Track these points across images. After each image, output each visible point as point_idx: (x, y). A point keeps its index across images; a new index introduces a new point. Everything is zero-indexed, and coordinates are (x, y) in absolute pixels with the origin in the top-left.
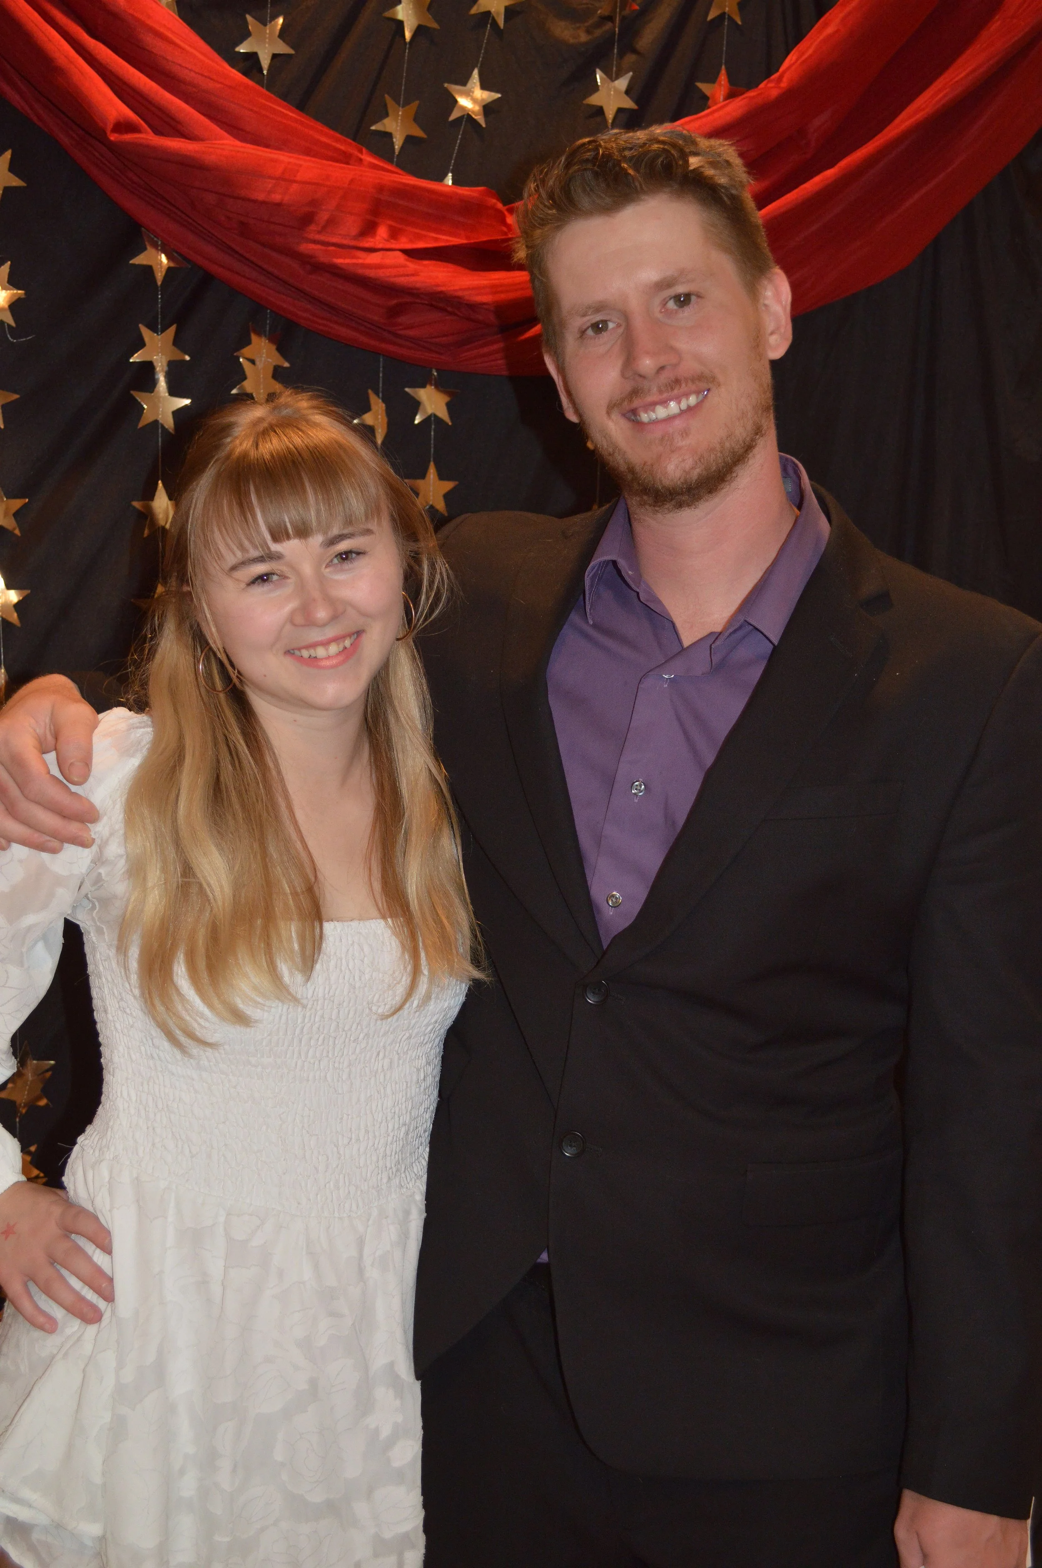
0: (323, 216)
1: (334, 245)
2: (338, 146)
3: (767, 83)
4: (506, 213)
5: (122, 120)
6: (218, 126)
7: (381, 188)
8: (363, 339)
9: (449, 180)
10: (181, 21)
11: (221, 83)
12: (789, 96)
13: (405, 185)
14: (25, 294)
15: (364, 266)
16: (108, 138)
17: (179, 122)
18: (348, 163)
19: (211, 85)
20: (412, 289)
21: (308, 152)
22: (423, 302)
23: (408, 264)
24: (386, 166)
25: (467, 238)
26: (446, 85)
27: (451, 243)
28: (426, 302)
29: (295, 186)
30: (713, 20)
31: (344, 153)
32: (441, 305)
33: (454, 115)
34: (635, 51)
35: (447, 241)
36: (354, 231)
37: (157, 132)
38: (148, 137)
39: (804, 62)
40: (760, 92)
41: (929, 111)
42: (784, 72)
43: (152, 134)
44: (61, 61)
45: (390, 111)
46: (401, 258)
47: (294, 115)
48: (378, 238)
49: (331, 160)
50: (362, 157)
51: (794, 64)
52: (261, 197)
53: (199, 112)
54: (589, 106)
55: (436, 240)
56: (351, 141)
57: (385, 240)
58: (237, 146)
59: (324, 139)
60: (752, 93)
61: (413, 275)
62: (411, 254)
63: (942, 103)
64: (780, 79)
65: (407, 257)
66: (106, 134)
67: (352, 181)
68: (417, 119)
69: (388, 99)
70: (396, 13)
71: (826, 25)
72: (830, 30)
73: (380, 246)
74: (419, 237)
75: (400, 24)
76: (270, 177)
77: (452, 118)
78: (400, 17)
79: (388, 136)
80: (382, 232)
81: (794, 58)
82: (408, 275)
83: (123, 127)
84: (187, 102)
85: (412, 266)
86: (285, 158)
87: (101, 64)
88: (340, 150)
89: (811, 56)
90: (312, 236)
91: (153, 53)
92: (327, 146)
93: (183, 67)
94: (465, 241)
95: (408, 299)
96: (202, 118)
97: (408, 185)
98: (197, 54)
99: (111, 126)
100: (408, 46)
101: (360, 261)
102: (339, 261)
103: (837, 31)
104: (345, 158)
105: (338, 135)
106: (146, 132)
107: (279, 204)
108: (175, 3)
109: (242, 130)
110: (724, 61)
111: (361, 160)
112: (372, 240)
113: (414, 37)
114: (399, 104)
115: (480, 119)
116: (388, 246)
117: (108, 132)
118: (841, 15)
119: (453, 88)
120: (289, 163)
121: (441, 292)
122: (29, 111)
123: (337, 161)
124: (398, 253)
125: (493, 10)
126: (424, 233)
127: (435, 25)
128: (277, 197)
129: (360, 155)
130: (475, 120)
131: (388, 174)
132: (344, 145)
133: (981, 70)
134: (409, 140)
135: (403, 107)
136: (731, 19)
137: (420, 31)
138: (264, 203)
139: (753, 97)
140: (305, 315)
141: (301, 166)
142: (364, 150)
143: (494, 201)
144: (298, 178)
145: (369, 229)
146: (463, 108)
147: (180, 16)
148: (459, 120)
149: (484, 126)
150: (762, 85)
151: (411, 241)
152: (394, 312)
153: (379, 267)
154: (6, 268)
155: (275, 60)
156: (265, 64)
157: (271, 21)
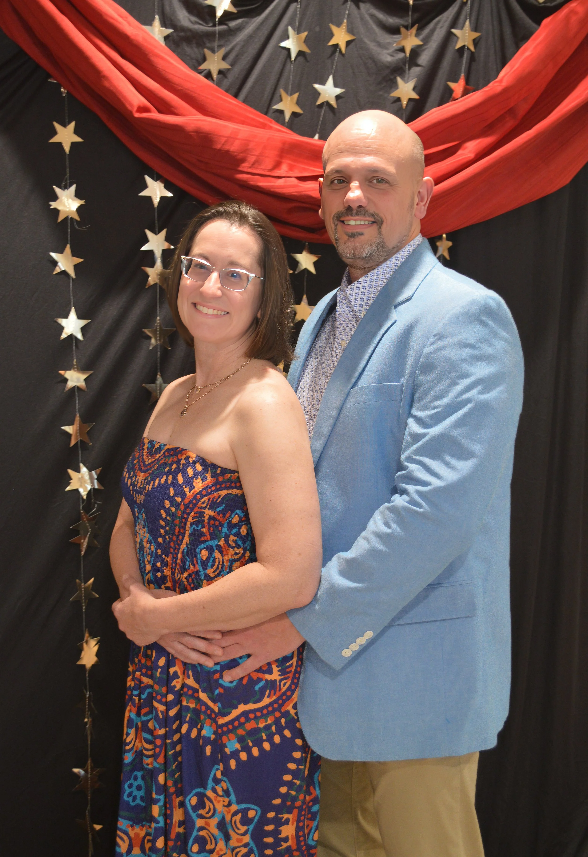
0: (252, 159)
1: (258, 175)
2: (259, 119)
3: (493, 83)
5: (140, 105)
6: (192, 107)
7: (284, 143)
9: (316, 137)
13: (297, 140)
14: (85, 202)
15: (275, 186)
16: (134, 116)
17: (170, 106)
18: (264, 129)
20: (300, 198)
21: (243, 123)
23: (299, 184)
26: (313, 85)
29: (237, 142)
30: (458, 49)
31: (262, 123)
34: (418, 65)
35: (319, 172)
36: (270, 167)
37: (160, 111)
39: (514, 71)
40: (489, 88)
42: (502, 78)
43: (157, 113)
44: (106, 72)
45: (283, 98)
46: (295, 182)
48: (282, 170)
49: (255, 127)
50: (272, 125)
51: (508, 72)
53: (181, 100)
54: (393, 97)
55: (314, 171)
56: (265, 116)
57: (287, 172)
58: (202, 118)
59: (251, 116)
60: (486, 89)
62: (300, 179)
64: (501, 81)
65: (298, 181)
66: (132, 113)
67: (268, 138)
68: (298, 103)
69: (282, 92)
70: (286, 44)
71: (524, 51)
72: (528, 54)
73: (283, 175)
74: (305, 170)
75: (288, 50)
76: (224, 137)
77: (318, 103)
78: (288, 46)
79: (282, 112)
80: (284, 166)
83: (141, 109)
84: (175, 94)
86: (231, 126)
87: (128, 74)
88: (260, 121)
89: (518, 68)
90: (246, 170)
92: (253, 119)
93: (174, 75)
95: (300, 205)
97: (299, 141)
99: (135, 109)
100: (293, 62)
101: (273, 184)
102: (260, 184)
103: (531, 55)
104: (263, 126)
105: (258, 113)
106: (154, 112)
107: (228, 152)
108: (163, 38)
109: (207, 110)
110: (462, 71)
111: (272, 127)
112: (279, 171)
113: (296, 57)
114: (288, 94)
115: (333, 104)
116: (288, 175)
117: (134, 112)
118: (534, 45)
119: (319, 87)
120: (234, 128)
123: (258, 127)
124: (293, 179)
125: (340, 43)
126: (306, 167)
127: (308, 51)
128: (227, 148)
129: (270, 124)
130: (331, 104)
131: (287, 134)
132: (261, 118)
134: (294, 114)
135: (290, 96)
136: (468, 49)
137: (300, 53)
138: (220, 150)
141: (240, 130)
142: (272, 121)
144: (239, 137)
145: (277, 165)
146: (323, 98)
147: (167, 46)
148: (322, 104)
149: (335, 106)
150: (490, 84)
151: (300, 172)
152: (291, 211)
153: (283, 187)
154: (73, 188)
155: (220, 72)
156: (215, 75)
157: (218, 51)
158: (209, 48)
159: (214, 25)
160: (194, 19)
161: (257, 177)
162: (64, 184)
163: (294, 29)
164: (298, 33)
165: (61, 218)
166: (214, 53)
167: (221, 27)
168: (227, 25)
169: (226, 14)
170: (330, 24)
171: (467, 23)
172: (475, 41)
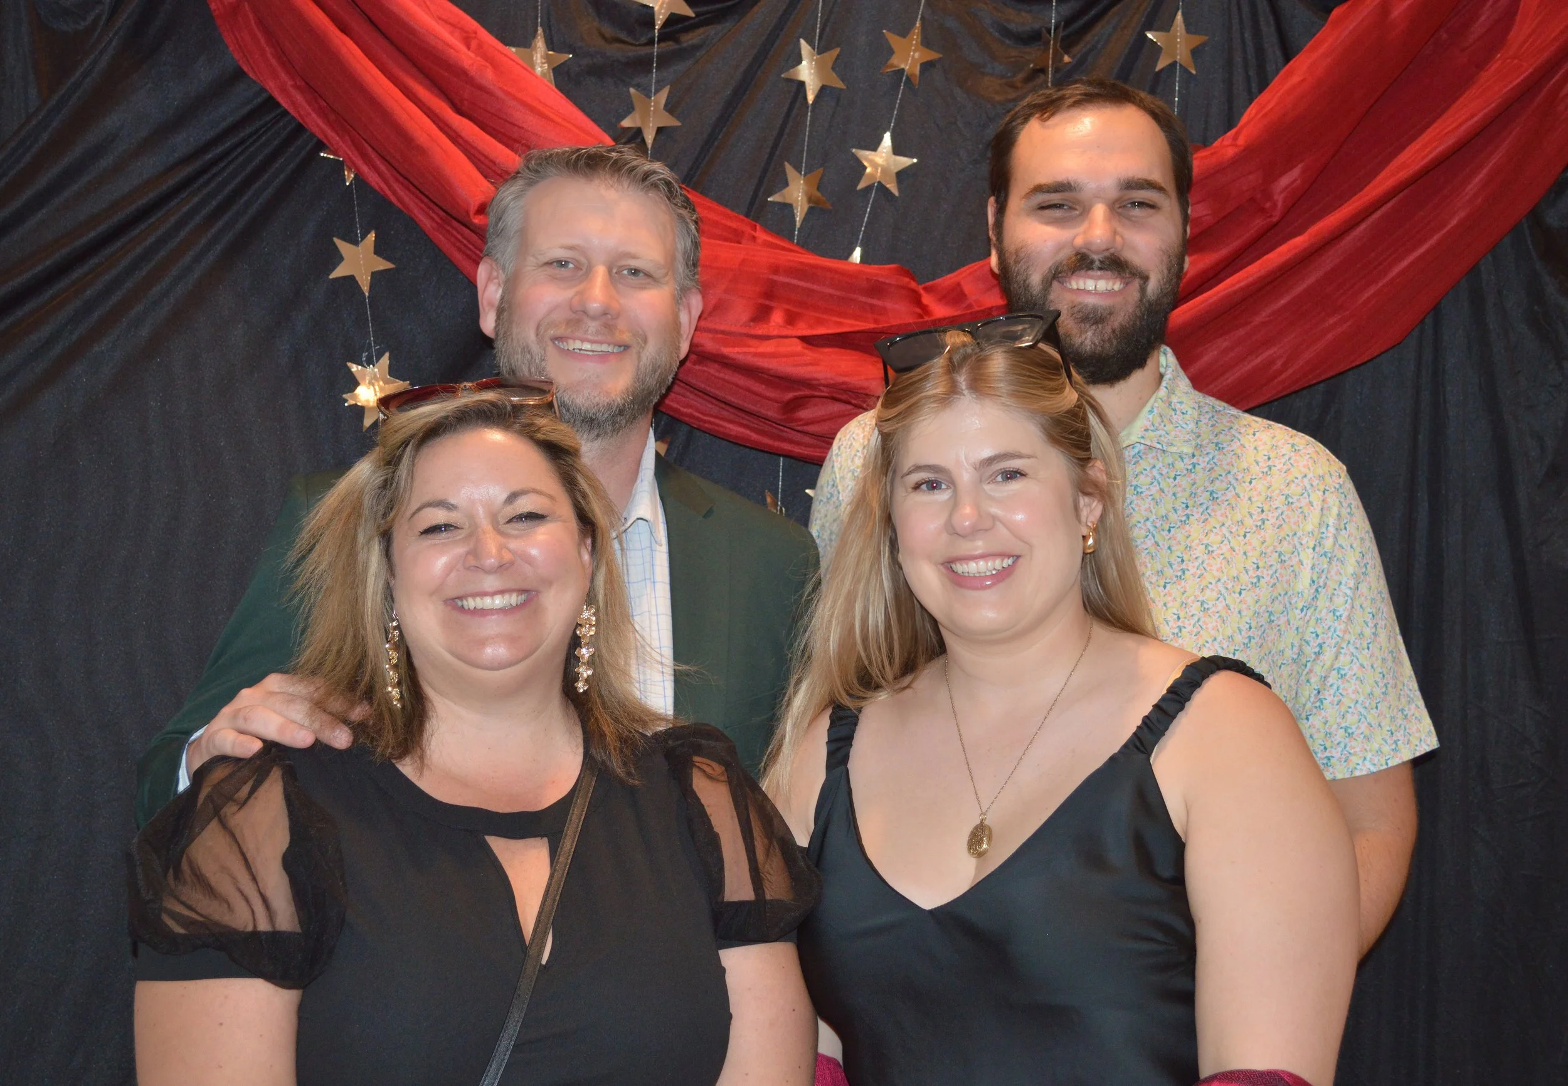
1: (723, 332)
2: (729, 223)
3: (1223, 141)
4: (922, 292)
7: (776, 270)
8: (754, 436)
9: (857, 255)
10: (556, 90)
12: (1246, 155)
13: (804, 264)
14: (409, 384)
15: (756, 355)
16: (472, 221)
18: (740, 243)
20: (810, 380)
22: (823, 394)
23: (806, 351)
24: (783, 244)
25: (876, 321)
26: (854, 150)
27: (857, 329)
28: (826, 395)
30: (1162, 70)
31: (735, 230)
32: (844, 397)
33: (862, 184)
35: (852, 326)
36: (745, 317)
39: (1265, 115)
40: (1213, 151)
42: (1242, 128)
44: (421, 138)
45: (790, 180)
46: (798, 347)
48: (772, 324)
49: (720, 240)
50: (756, 234)
51: (1251, 120)
55: (840, 324)
56: (742, 217)
57: (784, 327)
59: (712, 216)
60: (1203, 153)
61: (811, 364)
62: (808, 341)
63: (1430, 157)
64: (1235, 138)
65: (805, 345)
66: (469, 217)
67: (744, 260)
69: (789, 168)
70: (797, 73)
71: (1290, 74)
72: (1295, 79)
73: (775, 333)
74: (820, 322)
75: (802, 84)
77: (860, 186)
78: (802, 77)
79: (787, 208)
80: (777, 317)
81: (1254, 111)
82: (806, 365)
85: (810, 354)
87: (466, 142)
88: (730, 227)
89: (1272, 109)
91: (523, 128)
92: (716, 224)
94: (871, 326)
95: (807, 392)
97: (807, 264)
98: (573, 128)
99: (476, 208)
100: (810, 108)
101: (752, 350)
102: (726, 351)
103: (1304, 80)
104: (736, 237)
105: (728, 211)
108: (551, 71)
111: (754, 238)
112: (765, 326)
113: (815, 101)
114: (800, 172)
115: (893, 187)
116: (785, 332)
117: (471, 214)
119: (862, 155)
121: (843, 383)
122: (388, 192)
123: (726, 239)
124: (795, 341)
125: (907, 67)
126: (825, 316)
127: (840, 85)
129: (753, 233)
130: (887, 189)
131: (785, 252)
132: (735, 221)
133: (1475, 119)
134: (813, 210)
135: (805, 174)
136: (1183, 68)
137: (823, 91)
139: (1206, 157)
140: (689, 411)
142: (758, 227)
143: (907, 280)
145: (762, 314)
146: (872, 176)
147: (557, 86)
148: (869, 188)
149: (896, 193)
150: (1216, 144)
151: (811, 327)
152: (791, 407)
153: (773, 355)
154: (385, 360)
155: (660, 130)
156: (649, 138)
157: (657, 91)
158: (637, 86)
159: (651, 42)
160: (609, 30)
161: (720, 336)
162: (368, 357)
163: (810, 43)
164: (819, 53)
166: (650, 98)
167: (663, 45)
168: (677, 41)
169: (673, 20)
170: (884, 31)
171: (1179, 17)
172: (1196, 53)
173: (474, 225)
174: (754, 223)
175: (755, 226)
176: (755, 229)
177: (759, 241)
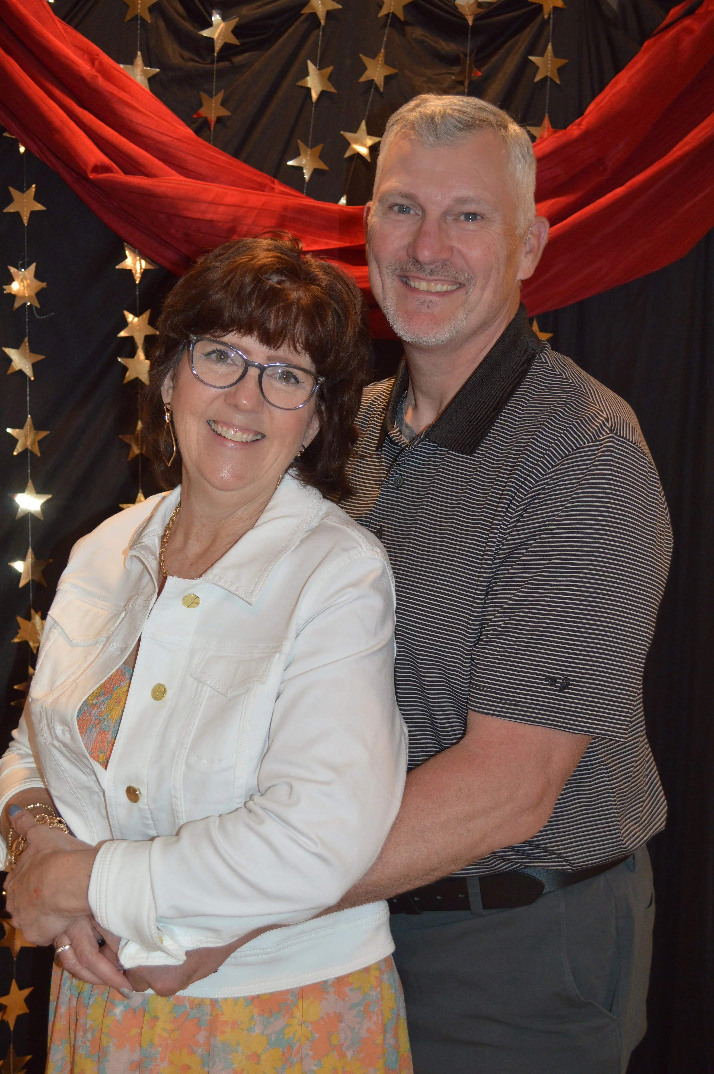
0: (243, 229)
2: (257, 178)
3: (572, 126)
5: (99, 164)
6: (169, 166)
7: (286, 208)
9: (343, 200)
10: (152, 94)
11: (170, 136)
12: (586, 135)
13: (304, 205)
14: (47, 285)
16: (88, 177)
17: (141, 165)
18: (263, 191)
19: (165, 138)
21: (233, 184)
24: (295, 193)
26: (342, 132)
27: (338, 246)
29: (222, 209)
30: (538, 82)
31: (262, 183)
33: (347, 154)
35: (335, 244)
37: (126, 172)
38: (119, 176)
39: (600, 109)
41: (694, 144)
42: (586, 117)
43: (122, 173)
44: (57, 123)
45: (302, 152)
47: (223, 158)
49: (252, 189)
50: (275, 186)
51: (593, 111)
52: (197, 215)
53: (155, 157)
55: (327, 244)
56: (266, 175)
58: (180, 181)
59: (246, 174)
64: (580, 124)
66: (87, 174)
67: (265, 203)
68: (322, 156)
69: (300, 143)
70: (306, 83)
71: (617, 83)
72: (619, 86)
74: (315, 242)
75: (309, 90)
76: (205, 202)
77: (346, 156)
78: (310, 85)
79: (300, 169)
81: (594, 106)
83: (98, 169)
84: (146, 150)
86: (216, 188)
87: (86, 125)
88: (258, 182)
89: (605, 105)
92: (248, 179)
93: (142, 126)
94: (348, 245)
96: (156, 161)
97: (307, 206)
99: (91, 169)
100: (314, 105)
103: (624, 87)
104: (261, 187)
105: (257, 171)
106: (117, 173)
107: (211, 221)
108: (147, 80)
109: (186, 169)
110: (547, 110)
111: (273, 188)
113: (318, 99)
114: (308, 147)
115: (366, 156)
117: (89, 172)
118: (629, 74)
119: (349, 135)
120: (219, 192)
123: (256, 189)
125: (375, 79)
126: (317, 239)
127: (333, 90)
128: (209, 216)
129: (272, 185)
130: (363, 158)
131: (293, 198)
132: (262, 177)
134: (316, 172)
135: (311, 148)
136: (552, 80)
137: (323, 94)
138: (200, 220)
141: (227, 193)
142: (276, 181)
144: (225, 202)
146: (354, 150)
147: (150, 90)
148: (351, 157)
149: (369, 160)
151: (308, 245)
154: (33, 267)
155: (219, 120)
156: (212, 124)
157: (216, 94)
158: (206, 91)
159: (213, 63)
160: (187, 54)
162: (21, 264)
163: (314, 63)
164: (319, 69)
165: (17, 305)
166: (212, 98)
167: (221, 64)
168: (230, 61)
169: (226, 47)
170: (361, 55)
171: (550, 47)
172: (560, 70)
173: (90, 179)
174: (273, 179)
175: (274, 181)
176: (274, 183)
177: (276, 190)
